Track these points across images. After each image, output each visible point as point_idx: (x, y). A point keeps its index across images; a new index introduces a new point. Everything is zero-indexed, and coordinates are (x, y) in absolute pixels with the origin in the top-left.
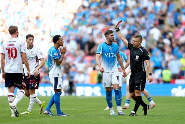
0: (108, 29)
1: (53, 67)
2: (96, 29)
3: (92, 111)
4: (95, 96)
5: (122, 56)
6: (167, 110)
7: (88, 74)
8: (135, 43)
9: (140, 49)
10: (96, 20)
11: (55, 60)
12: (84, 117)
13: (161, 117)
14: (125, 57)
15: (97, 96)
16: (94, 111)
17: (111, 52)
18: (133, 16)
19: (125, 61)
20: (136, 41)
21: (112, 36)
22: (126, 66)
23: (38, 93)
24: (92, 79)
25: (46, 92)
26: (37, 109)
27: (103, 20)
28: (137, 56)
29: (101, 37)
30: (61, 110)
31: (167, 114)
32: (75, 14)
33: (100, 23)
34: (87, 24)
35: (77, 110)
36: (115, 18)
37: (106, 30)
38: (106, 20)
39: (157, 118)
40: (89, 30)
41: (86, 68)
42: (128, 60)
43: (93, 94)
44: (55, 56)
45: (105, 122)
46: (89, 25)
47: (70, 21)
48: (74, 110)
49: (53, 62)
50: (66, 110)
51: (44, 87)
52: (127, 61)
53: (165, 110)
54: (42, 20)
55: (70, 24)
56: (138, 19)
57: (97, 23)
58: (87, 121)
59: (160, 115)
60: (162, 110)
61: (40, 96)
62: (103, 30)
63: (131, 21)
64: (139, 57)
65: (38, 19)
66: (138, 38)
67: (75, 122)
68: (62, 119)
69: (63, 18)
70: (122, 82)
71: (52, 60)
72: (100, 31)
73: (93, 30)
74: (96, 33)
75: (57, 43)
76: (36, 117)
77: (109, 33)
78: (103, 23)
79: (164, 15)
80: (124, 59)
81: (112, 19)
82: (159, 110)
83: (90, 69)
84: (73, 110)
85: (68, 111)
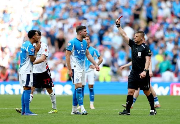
0: (80, 24)
1: (26, 63)
2: (67, 23)
3: (62, 110)
4: (65, 94)
5: (95, 52)
6: (142, 110)
7: (58, 72)
8: (137, 38)
9: (142, 45)
10: (67, 14)
11: (29, 55)
12: (54, 116)
13: (136, 116)
14: (98, 54)
15: (68, 95)
16: (65, 110)
17: (82, 49)
18: (106, 10)
19: (98, 57)
20: (138, 37)
21: (85, 31)
22: (98, 63)
23: (5, 92)
24: (62, 77)
25: (13, 90)
26: (4, 109)
27: (75, 14)
28: (139, 53)
29: (72, 32)
30: (30, 109)
31: (143, 114)
32: (44, 8)
33: (71, 17)
34: (58, 19)
35: (46, 109)
36: (87, 12)
37: (78, 26)
38: (78, 14)
39: (132, 118)
40: (60, 25)
41: (56, 65)
42: (101, 56)
43: (64, 92)
44: (31, 51)
45: (77, 122)
46: (60, 19)
47: (39, 15)
48: (44, 109)
49: (27, 58)
50: (35, 109)
51: (12, 84)
52: (100, 58)
53: (140, 110)
54: (10, 14)
55: (39, 18)
56: (111, 14)
57: (68, 17)
58: (58, 121)
59: (134, 115)
60: (137, 109)
61: (7, 94)
62: (75, 25)
63: (104, 15)
64: (142, 53)
65: (6, 13)
66: (140, 34)
67: (45, 122)
68: (31, 119)
69: (31, 12)
70: (94, 80)
71: (27, 56)
72: (71, 26)
73: (64, 24)
74: (66, 28)
75: (33, 38)
76: (3, 117)
77: (83, 29)
78: (74, 17)
79: (139, 9)
80: (96, 55)
81: (83, 13)
82: (134, 109)
83: (61, 66)
84: (42, 109)
85: (36, 110)
